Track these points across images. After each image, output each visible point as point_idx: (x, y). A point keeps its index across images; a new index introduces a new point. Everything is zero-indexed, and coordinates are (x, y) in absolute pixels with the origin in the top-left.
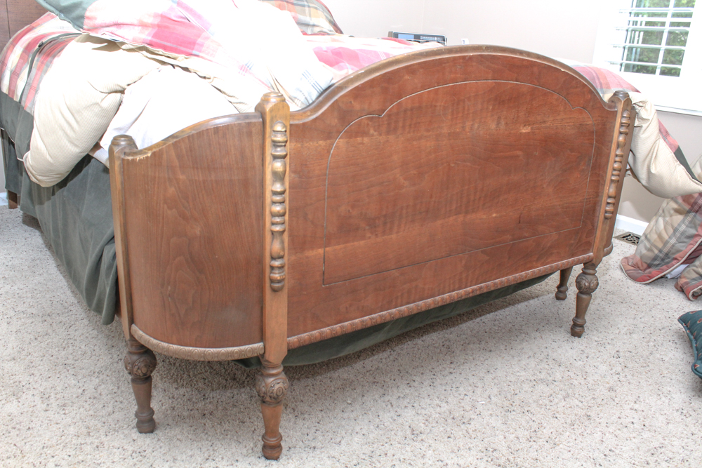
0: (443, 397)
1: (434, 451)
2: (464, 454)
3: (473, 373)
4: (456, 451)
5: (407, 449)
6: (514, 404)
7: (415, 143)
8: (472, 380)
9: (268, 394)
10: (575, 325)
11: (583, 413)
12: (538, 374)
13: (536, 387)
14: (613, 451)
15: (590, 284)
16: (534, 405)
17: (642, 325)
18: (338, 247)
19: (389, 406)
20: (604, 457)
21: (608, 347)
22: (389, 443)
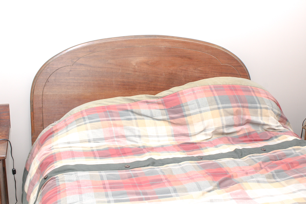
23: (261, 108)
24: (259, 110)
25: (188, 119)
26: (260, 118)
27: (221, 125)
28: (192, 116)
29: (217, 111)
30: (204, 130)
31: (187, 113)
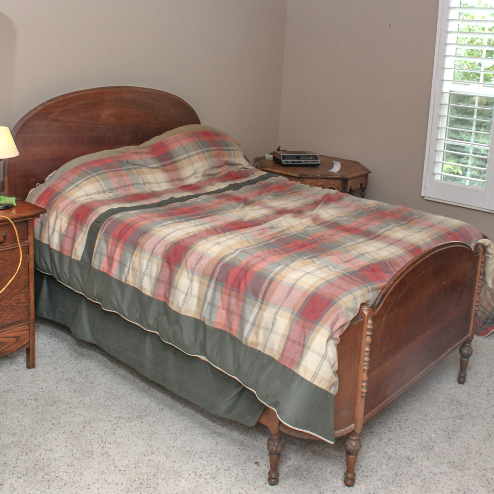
0: (411, 436)
1: (425, 467)
3: (418, 417)
4: (435, 465)
5: (412, 468)
6: (450, 434)
8: (421, 422)
10: (460, 377)
12: (452, 413)
13: (455, 421)
15: (469, 352)
16: (460, 433)
19: (387, 446)
21: (482, 388)
22: (401, 467)
23: (233, 150)
24: (232, 152)
25: (179, 164)
26: (234, 159)
27: (208, 168)
28: (182, 161)
29: (202, 154)
30: (195, 173)
31: (177, 159)
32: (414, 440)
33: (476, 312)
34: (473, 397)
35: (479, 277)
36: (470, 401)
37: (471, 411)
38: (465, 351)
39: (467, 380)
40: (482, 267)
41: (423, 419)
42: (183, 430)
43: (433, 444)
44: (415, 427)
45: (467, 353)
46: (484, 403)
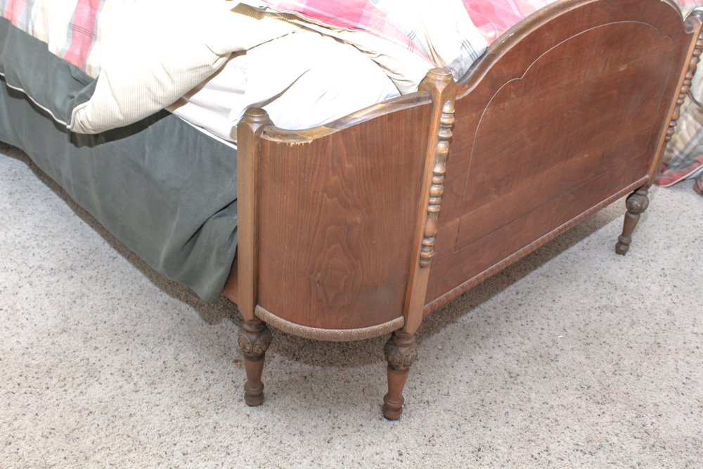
0: (523, 334)
1: (536, 393)
2: (564, 394)
3: (541, 303)
4: (555, 391)
5: (513, 394)
6: (589, 336)
7: (541, 99)
8: (544, 311)
9: (403, 363)
10: (620, 243)
11: (653, 341)
12: (600, 300)
13: (602, 314)
14: (689, 379)
15: (642, 205)
16: (607, 335)
17: (676, 237)
18: (471, 213)
19: (478, 348)
20: (683, 385)
21: (653, 264)
22: (494, 389)
32: (526, 341)
33: (668, 138)
34: (637, 278)
35: (684, 73)
36: (632, 283)
37: (631, 299)
38: (636, 203)
39: (631, 248)
40: (693, 56)
41: (548, 307)
42: (134, 295)
43: (557, 352)
44: (532, 318)
45: (639, 205)
46: (655, 288)
